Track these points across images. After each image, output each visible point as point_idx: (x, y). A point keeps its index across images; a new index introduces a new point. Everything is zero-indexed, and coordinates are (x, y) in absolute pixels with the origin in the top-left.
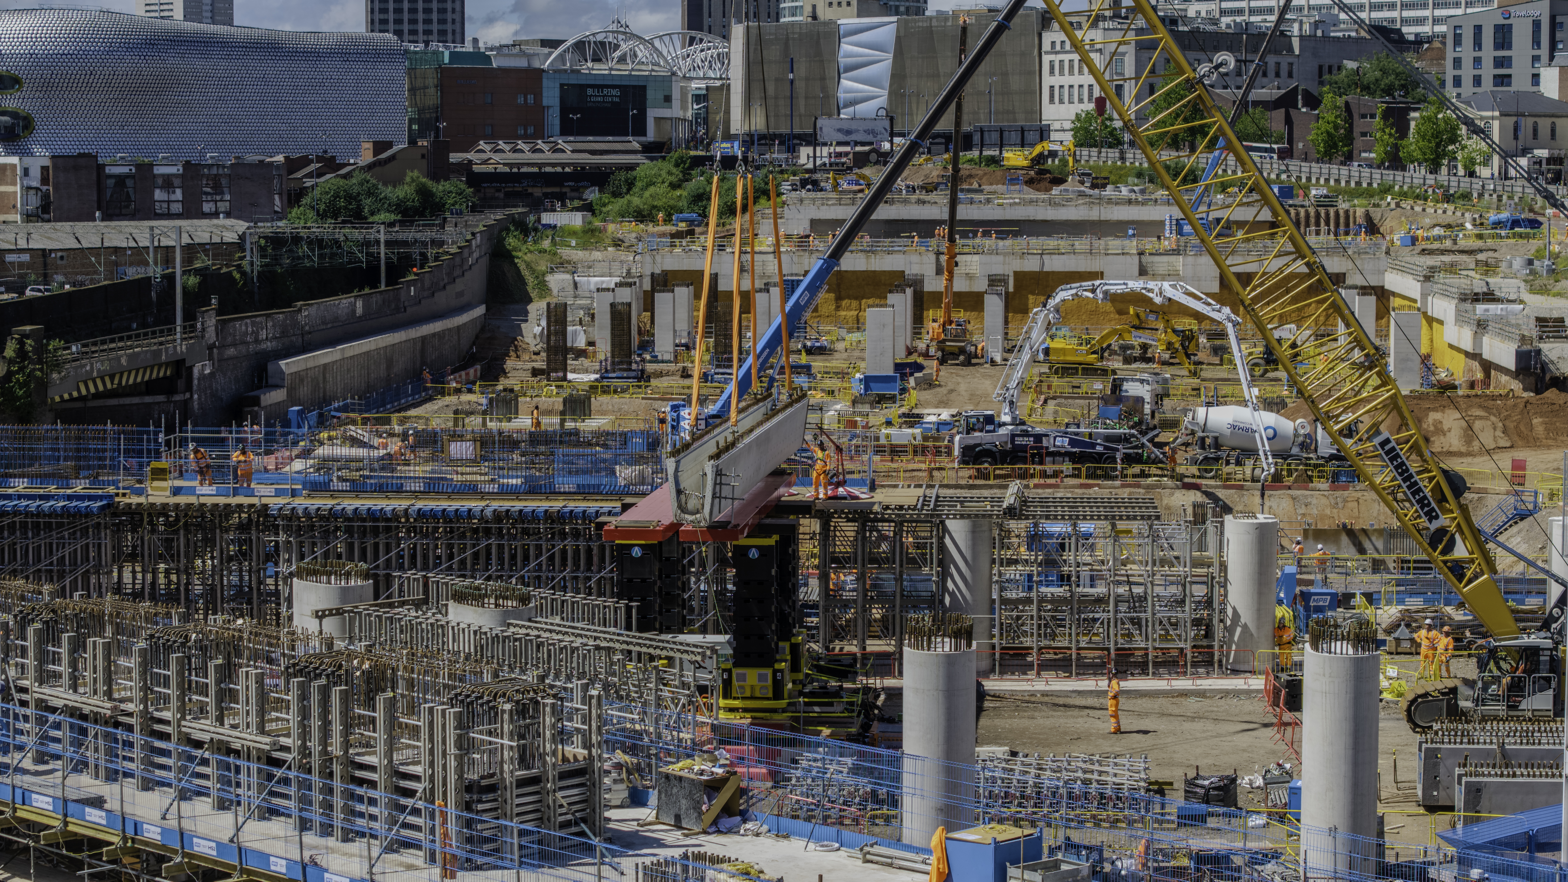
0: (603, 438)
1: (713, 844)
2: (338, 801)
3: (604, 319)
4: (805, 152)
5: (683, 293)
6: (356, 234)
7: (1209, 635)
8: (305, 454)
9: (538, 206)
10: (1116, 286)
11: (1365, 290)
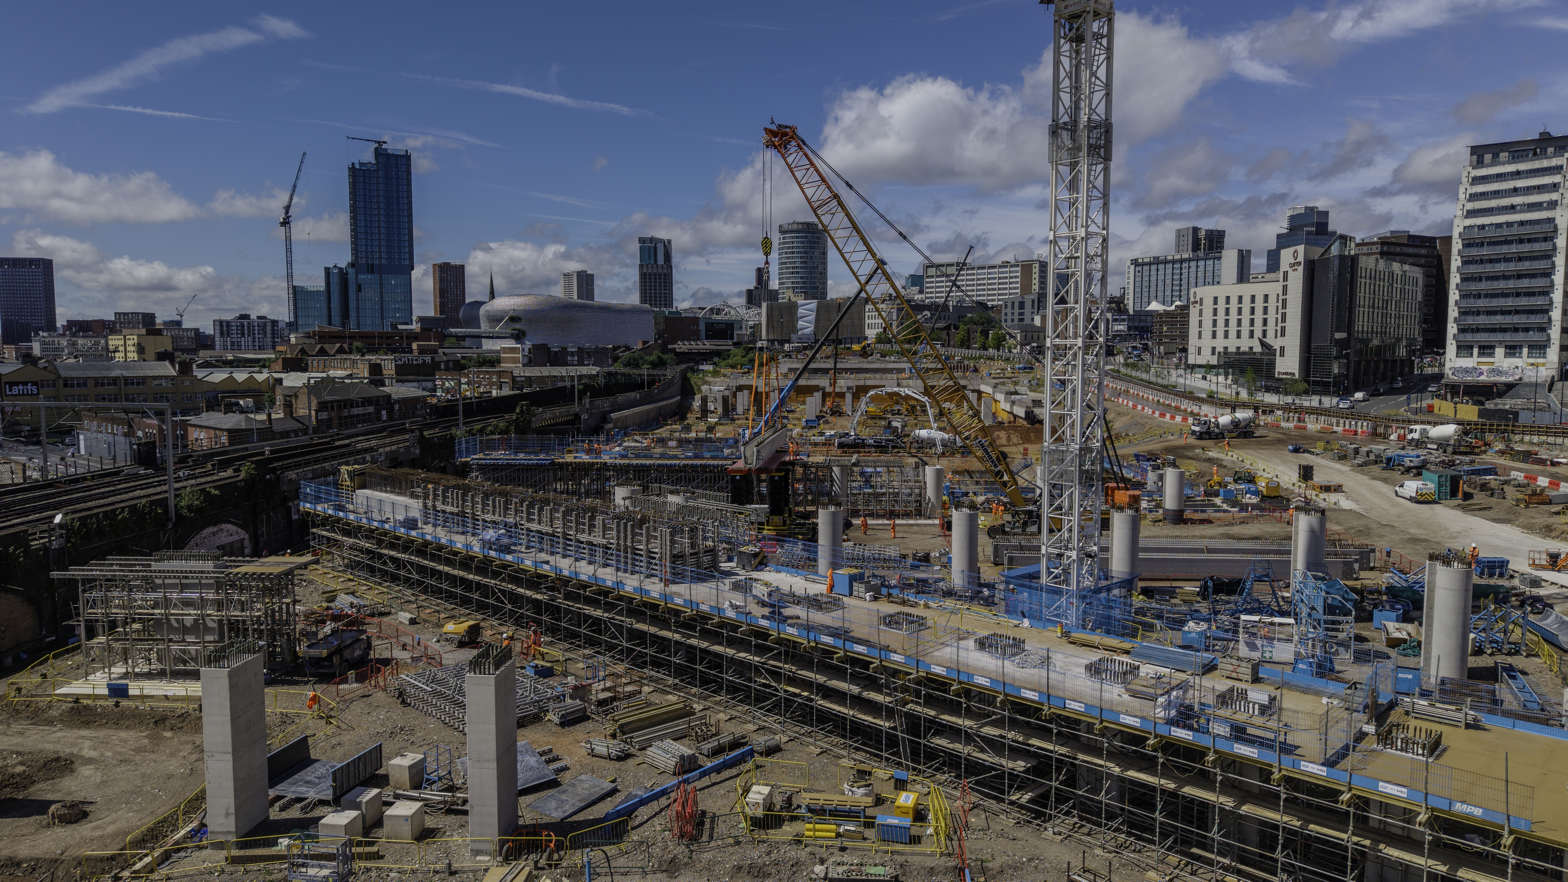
0: (720, 440)
1: (755, 575)
2: (630, 561)
3: (720, 401)
4: (786, 346)
5: (746, 392)
6: (637, 372)
7: (920, 505)
8: (620, 445)
9: (698, 363)
10: (889, 390)
11: (973, 391)
